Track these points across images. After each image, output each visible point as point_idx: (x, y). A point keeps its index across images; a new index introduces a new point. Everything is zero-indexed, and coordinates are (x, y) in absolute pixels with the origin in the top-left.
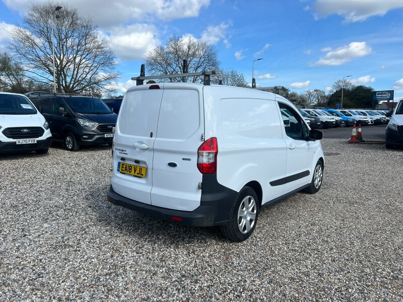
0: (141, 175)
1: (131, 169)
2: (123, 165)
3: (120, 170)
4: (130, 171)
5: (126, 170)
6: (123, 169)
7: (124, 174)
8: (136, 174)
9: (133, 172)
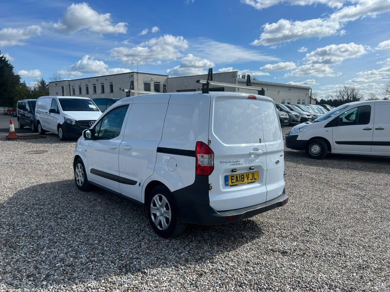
0: (254, 179)
1: (243, 178)
2: (232, 177)
3: (230, 184)
4: (243, 180)
5: (237, 181)
6: (233, 181)
7: (237, 185)
8: (249, 181)
9: (246, 180)
